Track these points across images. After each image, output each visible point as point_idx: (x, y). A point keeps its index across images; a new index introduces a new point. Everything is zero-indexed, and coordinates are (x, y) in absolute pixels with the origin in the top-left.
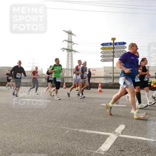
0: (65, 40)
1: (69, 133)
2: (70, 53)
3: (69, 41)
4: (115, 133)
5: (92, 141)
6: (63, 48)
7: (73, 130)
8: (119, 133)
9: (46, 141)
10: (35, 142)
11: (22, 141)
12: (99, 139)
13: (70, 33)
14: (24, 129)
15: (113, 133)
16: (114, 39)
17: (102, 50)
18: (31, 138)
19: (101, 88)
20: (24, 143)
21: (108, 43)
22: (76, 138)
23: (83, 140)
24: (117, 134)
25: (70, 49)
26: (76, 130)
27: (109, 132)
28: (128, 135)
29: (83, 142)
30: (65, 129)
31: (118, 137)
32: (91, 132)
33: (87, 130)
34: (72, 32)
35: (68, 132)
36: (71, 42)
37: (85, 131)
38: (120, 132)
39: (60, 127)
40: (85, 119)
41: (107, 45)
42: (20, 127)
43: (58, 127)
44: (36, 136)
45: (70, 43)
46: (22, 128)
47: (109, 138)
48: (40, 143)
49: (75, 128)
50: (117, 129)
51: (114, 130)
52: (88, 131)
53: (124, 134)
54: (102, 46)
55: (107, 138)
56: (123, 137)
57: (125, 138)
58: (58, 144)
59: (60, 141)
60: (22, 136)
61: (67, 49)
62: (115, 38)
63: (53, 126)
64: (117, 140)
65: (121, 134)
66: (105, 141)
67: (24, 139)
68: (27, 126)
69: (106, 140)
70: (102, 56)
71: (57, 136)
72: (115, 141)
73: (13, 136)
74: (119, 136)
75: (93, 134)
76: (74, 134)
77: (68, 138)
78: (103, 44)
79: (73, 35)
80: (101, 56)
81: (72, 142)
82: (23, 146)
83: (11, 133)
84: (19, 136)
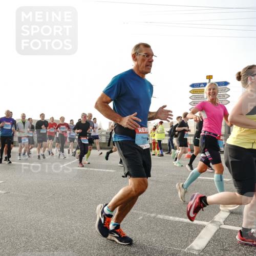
1: (143, 219)
4: (213, 222)
5: (179, 234)
7: (149, 216)
8: (220, 222)
11: (73, 230)
12: (189, 231)
14: (76, 212)
15: (211, 223)
16: (210, 77)
17: (191, 95)
18: (87, 226)
19: (190, 152)
20: (76, 233)
21: (200, 84)
22: (153, 228)
23: (164, 231)
24: (217, 224)
26: (153, 215)
27: (204, 220)
28: (235, 225)
29: (164, 234)
30: (137, 214)
31: (218, 228)
32: (177, 219)
33: (170, 216)
35: (141, 218)
37: (167, 217)
38: (222, 221)
40: (167, 199)
41: (199, 87)
42: (71, 208)
46: (73, 210)
47: (205, 229)
49: (152, 213)
50: (217, 215)
51: (212, 217)
52: (171, 218)
53: (227, 224)
54: (191, 89)
55: (202, 229)
56: (226, 229)
57: (229, 230)
59: (129, 231)
60: (73, 222)
62: (212, 76)
64: (217, 234)
65: (223, 223)
66: (198, 234)
67: (77, 227)
68: (80, 207)
69: (200, 232)
70: (192, 104)
72: (215, 234)
73: (61, 221)
74: (221, 227)
75: (180, 222)
76: (151, 221)
77: (141, 228)
78: (193, 86)
80: (190, 104)
81: (147, 234)
82: (74, 237)
83: (57, 216)
84: (69, 222)
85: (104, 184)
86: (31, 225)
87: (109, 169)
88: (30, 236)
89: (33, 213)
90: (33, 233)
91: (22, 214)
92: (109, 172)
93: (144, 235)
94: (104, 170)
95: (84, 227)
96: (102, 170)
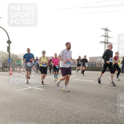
0: (102, 36)
1: (112, 106)
2: (107, 45)
3: (106, 36)
6: (101, 42)
7: (115, 105)
9: (94, 111)
10: (86, 111)
11: (77, 109)
13: (106, 30)
14: (77, 101)
20: (79, 111)
25: (107, 42)
26: (117, 104)
30: (108, 103)
34: (108, 29)
35: (111, 105)
36: (107, 36)
39: (104, 101)
43: (102, 101)
44: (87, 106)
45: (107, 38)
48: (90, 112)
58: (104, 114)
59: (105, 112)
61: (104, 42)
63: (98, 100)
67: (79, 108)
68: (79, 98)
71: (103, 108)
73: (71, 104)
76: (116, 108)
77: (111, 111)
79: (109, 31)
81: (115, 114)
82: (78, 113)
83: (69, 102)
84: (75, 105)
85: (90, 88)
86: (58, 105)
87: (91, 80)
88: (58, 111)
89: (57, 100)
90: (59, 109)
91: (53, 100)
92: (91, 82)
93: (113, 114)
94: (89, 81)
95: (82, 108)
96: (87, 81)
